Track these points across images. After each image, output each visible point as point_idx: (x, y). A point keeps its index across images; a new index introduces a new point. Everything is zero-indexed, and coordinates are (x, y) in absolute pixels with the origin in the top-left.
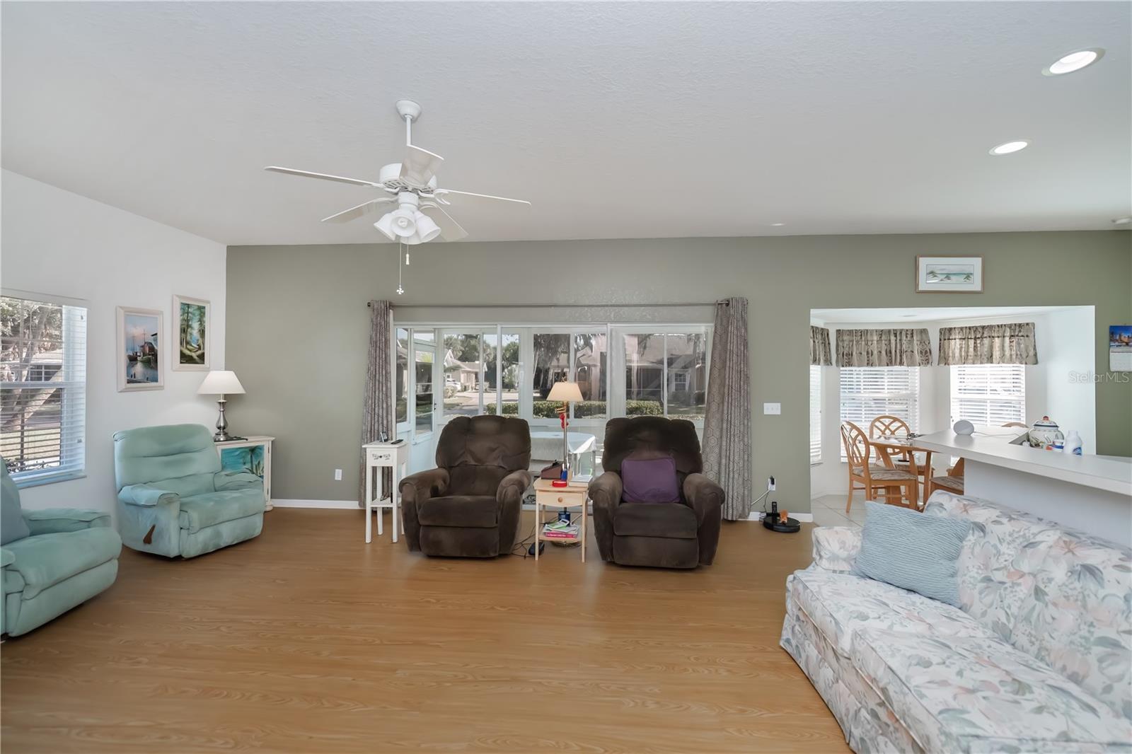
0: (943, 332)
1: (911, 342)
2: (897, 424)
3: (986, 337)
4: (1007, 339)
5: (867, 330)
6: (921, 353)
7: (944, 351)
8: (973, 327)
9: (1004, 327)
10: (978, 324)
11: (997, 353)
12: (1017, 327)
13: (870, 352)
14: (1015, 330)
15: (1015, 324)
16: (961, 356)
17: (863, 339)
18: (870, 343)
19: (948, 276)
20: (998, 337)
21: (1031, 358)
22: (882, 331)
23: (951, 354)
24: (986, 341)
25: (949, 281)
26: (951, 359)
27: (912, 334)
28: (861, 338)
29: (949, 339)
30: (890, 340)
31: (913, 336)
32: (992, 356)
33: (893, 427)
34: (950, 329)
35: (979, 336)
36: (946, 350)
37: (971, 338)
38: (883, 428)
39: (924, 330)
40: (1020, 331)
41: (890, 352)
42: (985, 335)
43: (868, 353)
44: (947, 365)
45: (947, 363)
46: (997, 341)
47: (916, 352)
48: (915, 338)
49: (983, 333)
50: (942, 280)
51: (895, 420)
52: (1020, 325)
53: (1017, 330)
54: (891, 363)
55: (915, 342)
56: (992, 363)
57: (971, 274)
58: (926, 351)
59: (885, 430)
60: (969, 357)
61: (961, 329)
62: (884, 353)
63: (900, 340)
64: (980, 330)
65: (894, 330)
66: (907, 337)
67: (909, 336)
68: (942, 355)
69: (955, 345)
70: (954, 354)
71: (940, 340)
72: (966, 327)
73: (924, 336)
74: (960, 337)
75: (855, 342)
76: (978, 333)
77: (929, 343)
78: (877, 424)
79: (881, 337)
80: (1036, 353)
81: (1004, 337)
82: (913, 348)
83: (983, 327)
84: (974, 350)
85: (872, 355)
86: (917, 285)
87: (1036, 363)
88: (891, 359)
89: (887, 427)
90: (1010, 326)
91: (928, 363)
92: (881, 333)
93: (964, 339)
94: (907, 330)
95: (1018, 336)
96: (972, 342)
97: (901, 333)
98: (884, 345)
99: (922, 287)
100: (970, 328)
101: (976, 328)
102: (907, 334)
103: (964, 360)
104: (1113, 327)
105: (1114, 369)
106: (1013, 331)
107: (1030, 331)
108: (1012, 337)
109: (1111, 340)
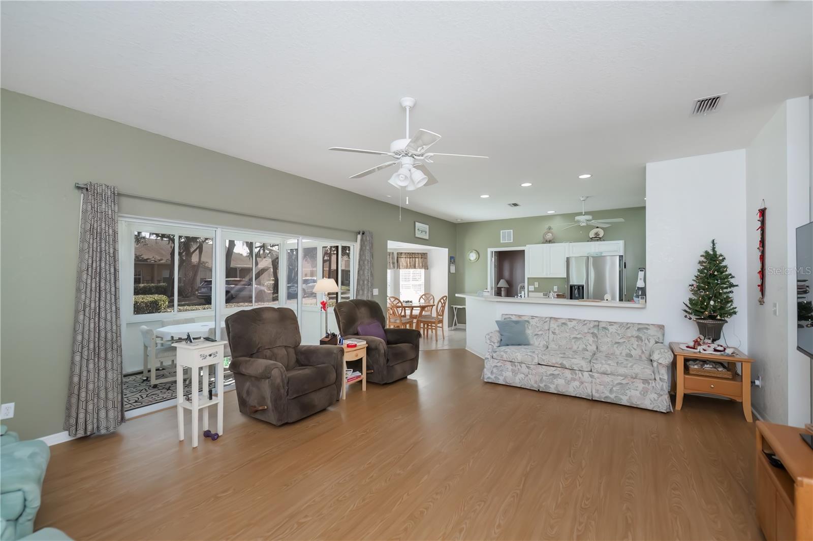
0: (399, 254)
3: (414, 258)
7: (398, 263)
9: (419, 253)
10: (410, 252)
11: (417, 265)
16: (405, 265)
19: (421, 231)
21: (426, 266)
23: (401, 265)
25: (422, 234)
27: (390, 254)
29: (401, 257)
32: (415, 266)
34: (401, 253)
35: (411, 257)
36: (400, 262)
37: (408, 258)
39: (393, 252)
40: (424, 256)
44: (399, 269)
46: (417, 259)
47: (391, 263)
49: (413, 256)
52: (424, 253)
55: (391, 258)
56: (415, 268)
57: (426, 231)
58: (394, 263)
61: (405, 253)
69: (403, 261)
70: (403, 264)
71: (397, 257)
73: (393, 255)
74: (404, 257)
76: (411, 255)
77: (395, 259)
80: (428, 265)
81: (419, 258)
83: (413, 253)
84: (410, 263)
87: (428, 269)
90: (421, 253)
91: (394, 268)
93: (406, 258)
95: (423, 258)
99: (417, 236)
100: (408, 253)
103: (407, 267)
104: (451, 257)
105: (451, 272)
106: (422, 256)
107: (427, 256)
108: (421, 258)
109: (450, 262)
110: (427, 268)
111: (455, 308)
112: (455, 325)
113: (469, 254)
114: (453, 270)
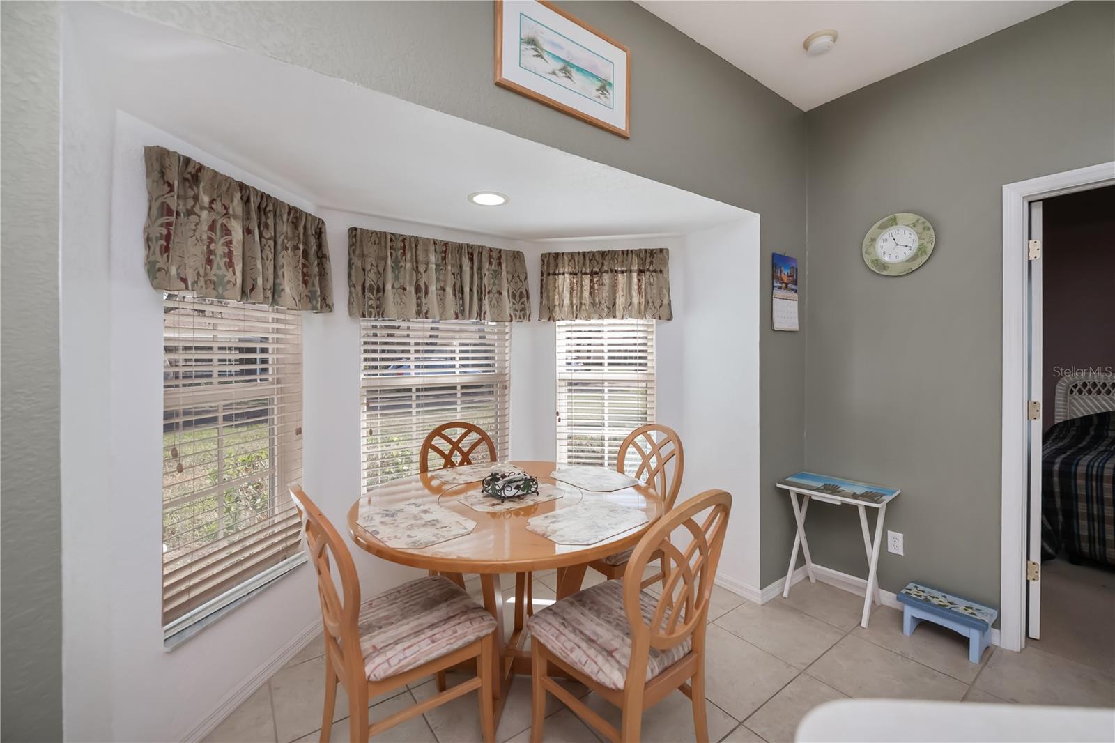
0: (546, 260)
1: (497, 274)
2: (474, 436)
3: (606, 272)
4: (635, 275)
5: (417, 239)
6: (514, 296)
7: (548, 296)
8: (588, 252)
9: (630, 254)
10: (595, 249)
11: (620, 301)
12: (648, 255)
13: (423, 286)
14: (644, 264)
15: (646, 250)
16: (572, 304)
17: (408, 257)
18: (422, 268)
19: (567, 68)
20: (622, 272)
22: (446, 244)
23: (557, 303)
24: (606, 278)
25: (565, 81)
26: (557, 309)
27: (499, 258)
28: (404, 254)
29: (554, 274)
30: (461, 267)
31: (500, 264)
32: (614, 305)
33: (465, 445)
34: (557, 255)
35: (596, 269)
36: (551, 294)
37: (585, 273)
38: (446, 447)
39: (518, 252)
40: (651, 261)
41: (462, 292)
42: (605, 268)
43: (418, 289)
44: (552, 321)
45: (551, 318)
46: (621, 280)
47: (505, 293)
48: (504, 266)
49: (603, 264)
50: (554, 73)
51: (470, 428)
52: (652, 253)
53: (648, 260)
54: (463, 312)
55: (504, 273)
56: (614, 317)
57: (610, 84)
58: (521, 293)
59: (451, 452)
60: (583, 307)
61: (572, 255)
62: (449, 290)
63: (480, 268)
64: (598, 258)
65: (468, 246)
66: (490, 263)
67: (494, 262)
68: (545, 302)
69: (563, 287)
70: (561, 299)
71: (542, 275)
72: (579, 253)
73: (518, 264)
74: (570, 270)
75: (389, 262)
76: (595, 261)
77: (525, 279)
78: (437, 441)
79: (444, 258)
80: (670, 301)
81: (631, 271)
82: (500, 285)
83: (603, 253)
84: (591, 293)
85: (427, 293)
86: (497, 62)
87: (670, 319)
88: (463, 305)
89: (455, 446)
90: (638, 253)
91: (524, 315)
92: (445, 249)
93: (576, 274)
94: (491, 250)
95: (648, 270)
96: (587, 279)
97: (480, 253)
98: (450, 275)
99: (511, 72)
100: (584, 254)
101: (593, 254)
102: (490, 257)
103: (576, 312)
104: (775, 256)
105: (777, 326)
106: (643, 261)
107: (665, 262)
108: (641, 272)
109: (774, 277)
110: (664, 311)
111: (800, 497)
112: (801, 561)
113: (874, 240)
114: (787, 314)
